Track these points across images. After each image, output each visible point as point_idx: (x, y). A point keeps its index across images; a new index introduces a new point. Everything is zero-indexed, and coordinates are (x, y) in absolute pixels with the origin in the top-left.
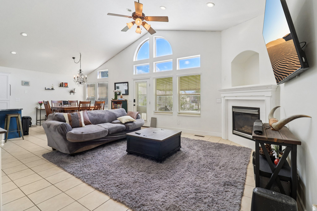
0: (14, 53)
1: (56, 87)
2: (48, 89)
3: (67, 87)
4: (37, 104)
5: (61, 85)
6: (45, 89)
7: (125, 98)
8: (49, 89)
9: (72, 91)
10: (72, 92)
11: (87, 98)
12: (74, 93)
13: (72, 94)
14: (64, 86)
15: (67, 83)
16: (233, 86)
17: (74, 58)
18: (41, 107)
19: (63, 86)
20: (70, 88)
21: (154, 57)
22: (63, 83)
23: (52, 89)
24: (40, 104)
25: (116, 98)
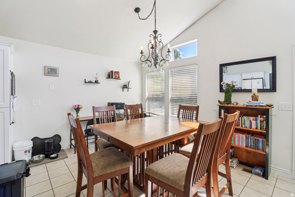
1: (102, 79)
2: (88, 82)
3: (118, 78)
5: (111, 75)
6: (85, 82)
7: (264, 100)
8: (91, 82)
9: (126, 85)
10: (126, 87)
11: (146, 96)
12: (128, 88)
13: (126, 90)
14: (114, 77)
15: (118, 73)
17: (137, 10)
19: (112, 78)
20: (123, 81)
22: (112, 72)
23: (96, 82)
24: (77, 109)
25: (228, 99)
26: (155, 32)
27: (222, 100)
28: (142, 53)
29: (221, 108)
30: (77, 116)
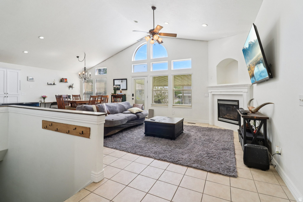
0: (26, 52)
1: (57, 83)
2: (50, 84)
3: (67, 82)
4: (41, 98)
5: (62, 81)
6: (48, 84)
8: (51, 84)
9: (71, 86)
10: (71, 87)
11: (84, 92)
12: (72, 87)
13: (71, 88)
14: (64, 81)
15: (66, 79)
16: (218, 84)
17: (78, 57)
18: (44, 100)
19: (63, 82)
20: (69, 83)
21: (151, 58)
22: (63, 79)
23: (54, 84)
24: (44, 98)
25: (115, 93)
26: (85, 68)
27: (113, 93)
28: (80, 75)
29: (112, 96)
30: (44, 101)
